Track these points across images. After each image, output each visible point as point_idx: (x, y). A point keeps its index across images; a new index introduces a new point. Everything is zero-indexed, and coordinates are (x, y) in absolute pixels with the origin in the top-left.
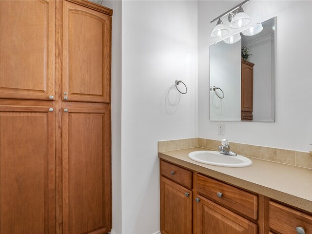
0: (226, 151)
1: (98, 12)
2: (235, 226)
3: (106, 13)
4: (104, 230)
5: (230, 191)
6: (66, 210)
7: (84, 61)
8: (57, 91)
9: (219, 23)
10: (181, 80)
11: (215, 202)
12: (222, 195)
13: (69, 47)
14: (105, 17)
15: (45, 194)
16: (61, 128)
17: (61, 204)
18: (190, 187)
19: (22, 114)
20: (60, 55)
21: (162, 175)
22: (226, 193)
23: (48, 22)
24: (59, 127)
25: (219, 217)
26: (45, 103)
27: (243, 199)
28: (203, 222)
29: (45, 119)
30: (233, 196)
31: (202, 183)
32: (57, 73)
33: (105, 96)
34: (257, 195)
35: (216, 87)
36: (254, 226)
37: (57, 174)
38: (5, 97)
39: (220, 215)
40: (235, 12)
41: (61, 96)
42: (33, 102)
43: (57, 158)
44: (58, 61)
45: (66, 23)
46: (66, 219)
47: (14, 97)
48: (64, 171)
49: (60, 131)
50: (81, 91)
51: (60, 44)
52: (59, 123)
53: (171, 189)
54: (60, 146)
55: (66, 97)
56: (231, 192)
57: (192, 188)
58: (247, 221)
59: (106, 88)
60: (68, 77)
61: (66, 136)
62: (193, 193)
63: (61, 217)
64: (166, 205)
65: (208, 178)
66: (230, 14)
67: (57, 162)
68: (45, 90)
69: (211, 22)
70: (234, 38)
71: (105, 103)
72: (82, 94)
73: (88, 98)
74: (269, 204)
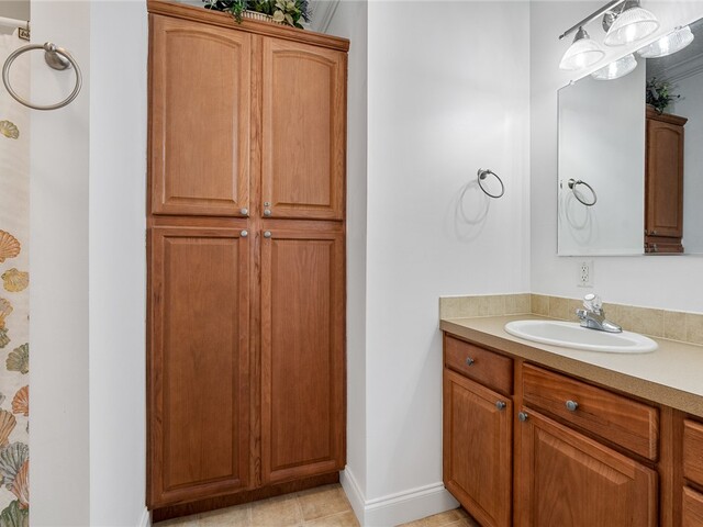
0: (595, 321)
1: (321, 49)
2: (604, 473)
3: (337, 48)
4: (331, 464)
5: (595, 397)
6: (266, 415)
7: (299, 144)
8: (253, 200)
9: (579, 37)
10: (491, 170)
11: (562, 421)
12: (577, 408)
13: (273, 121)
14: (334, 56)
15: (233, 382)
16: (259, 266)
17: (258, 403)
18: (507, 391)
19: (200, 242)
20: (258, 136)
21: (447, 366)
22: (586, 404)
23: (240, 80)
24: (256, 265)
25: (570, 453)
26: (235, 221)
27: (625, 414)
28: (535, 465)
29: (235, 249)
30: (602, 409)
31: (533, 382)
32: (254, 169)
33: (335, 207)
34: (658, 408)
35: (576, 180)
36: (650, 474)
37: (253, 349)
38: (177, 212)
39: (571, 449)
40: (618, 9)
41: (259, 208)
42: (216, 221)
43: (253, 321)
44: (256, 146)
45: (268, 77)
46: (266, 433)
47: (189, 212)
48: (264, 343)
49: (257, 272)
50: (292, 199)
51: (258, 116)
52: (256, 257)
53: (466, 394)
54: (258, 299)
55: (268, 211)
56: (597, 401)
57: (512, 392)
58: (632, 463)
59: (338, 193)
60: (271, 175)
61: (267, 281)
62: (513, 403)
63: (258, 426)
64: (455, 429)
65: (546, 372)
66: (606, 15)
67: (253, 328)
68: (235, 198)
69: (561, 37)
70: (618, 66)
71: (336, 221)
72: (293, 205)
73: (304, 212)
74: (683, 426)
